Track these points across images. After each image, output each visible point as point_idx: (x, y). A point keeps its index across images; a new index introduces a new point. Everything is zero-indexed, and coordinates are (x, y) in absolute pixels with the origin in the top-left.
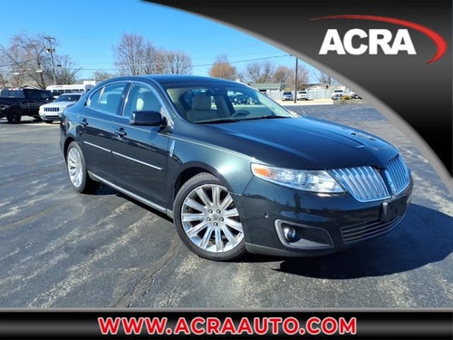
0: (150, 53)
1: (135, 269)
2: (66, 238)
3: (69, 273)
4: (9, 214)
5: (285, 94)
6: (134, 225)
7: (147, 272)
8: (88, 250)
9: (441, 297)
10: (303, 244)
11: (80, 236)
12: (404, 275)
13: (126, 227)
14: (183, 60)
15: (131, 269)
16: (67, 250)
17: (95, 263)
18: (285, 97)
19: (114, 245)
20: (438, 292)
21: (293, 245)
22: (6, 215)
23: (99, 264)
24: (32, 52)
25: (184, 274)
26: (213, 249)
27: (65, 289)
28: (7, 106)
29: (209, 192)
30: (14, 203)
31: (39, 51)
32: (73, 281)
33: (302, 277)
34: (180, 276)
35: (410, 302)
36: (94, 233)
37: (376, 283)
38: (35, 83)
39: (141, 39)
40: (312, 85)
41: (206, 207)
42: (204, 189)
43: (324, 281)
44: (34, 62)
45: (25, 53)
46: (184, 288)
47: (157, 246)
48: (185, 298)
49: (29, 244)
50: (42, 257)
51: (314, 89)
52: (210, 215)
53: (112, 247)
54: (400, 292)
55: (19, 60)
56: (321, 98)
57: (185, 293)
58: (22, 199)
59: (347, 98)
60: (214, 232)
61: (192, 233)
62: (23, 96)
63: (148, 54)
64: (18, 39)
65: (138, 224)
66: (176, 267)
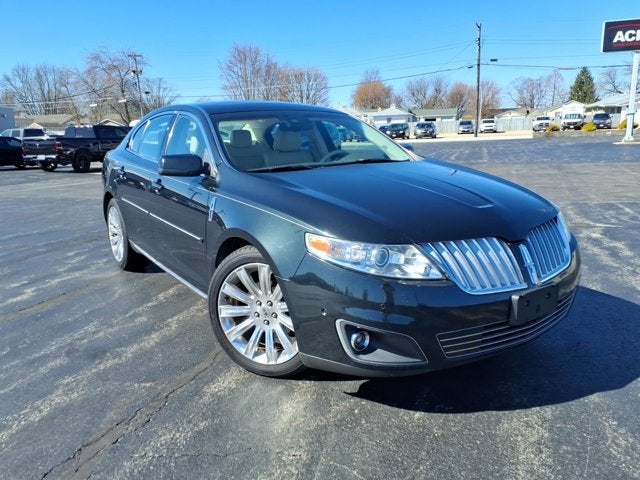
0: (270, 73)
1: (148, 385)
2: (76, 336)
3: (57, 387)
4: (19, 298)
5: (462, 124)
6: (175, 318)
7: (164, 389)
8: (96, 353)
9: (598, 451)
10: (381, 357)
11: (94, 333)
12: (548, 411)
13: (163, 320)
14: (315, 80)
15: (143, 385)
16: (68, 354)
17: (98, 374)
18: (461, 129)
19: (135, 347)
20: (595, 442)
21: (365, 358)
22: (14, 300)
23: (102, 377)
24: (113, 75)
25: (212, 395)
26: (262, 359)
27: (40, 411)
28: (72, 150)
29: (254, 275)
30: (31, 283)
31: (123, 74)
32: (57, 400)
33: (386, 407)
34: (206, 399)
35: (544, 456)
36: (116, 328)
37: (498, 421)
38: (117, 116)
39: (257, 53)
40: (504, 110)
41: (252, 297)
42: (247, 270)
43: (418, 415)
44: (116, 89)
45: (105, 77)
46: (204, 417)
47: (193, 351)
48: (200, 433)
49: (25, 342)
50: (33, 362)
51: (508, 116)
52: (259, 309)
53: (130, 351)
54: (532, 439)
55: (97, 87)
56: (516, 129)
57: (202, 425)
58: (45, 278)
59: (555, 129)
60: (264, 334)
61: (234, 333)
62: (93, 136)
63: (268, 73)
64: (96, 58)
65: (180, 317)
66: (207, 383)
